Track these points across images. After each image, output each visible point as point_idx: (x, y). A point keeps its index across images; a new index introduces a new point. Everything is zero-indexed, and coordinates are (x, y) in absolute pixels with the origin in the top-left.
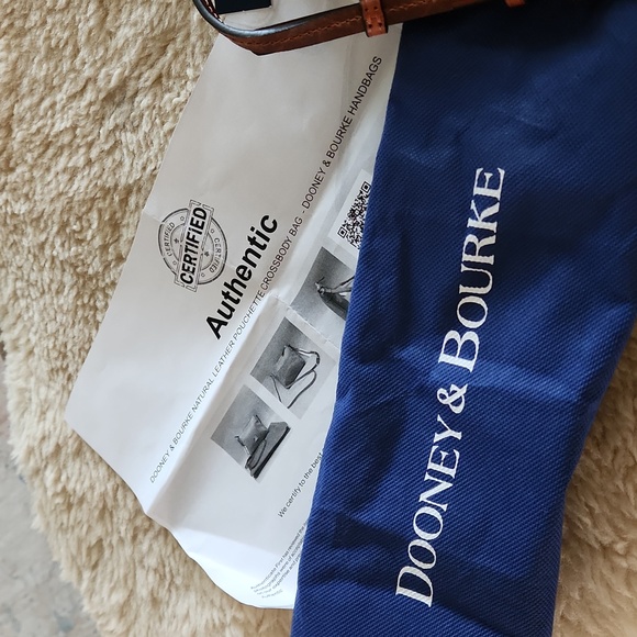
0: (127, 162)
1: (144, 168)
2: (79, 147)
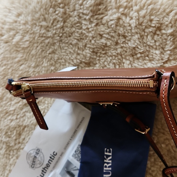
0: (26, 120)
1: (30, 122)
2: (15, 115)
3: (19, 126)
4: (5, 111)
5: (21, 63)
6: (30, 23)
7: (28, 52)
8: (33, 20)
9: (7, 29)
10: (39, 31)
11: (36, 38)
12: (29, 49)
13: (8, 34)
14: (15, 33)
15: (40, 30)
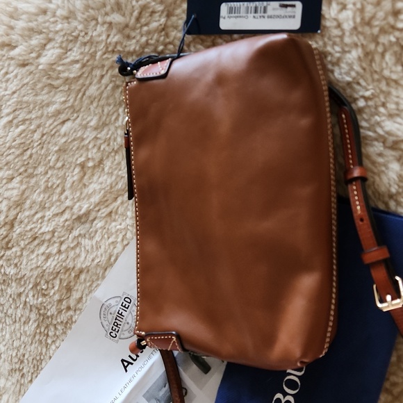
0: (83, 255)
1: (93, 260)
2: (55, 242)
3: (67, 270)
4: (29, 235)
5: (63, 117)
6: (80, 16)
7: (80, 90)
8: (87, 7)
9: (23, 29)
10: (104, 37)
11: (99, 54)
12: (81, 81)
13: (25, 44)
14: (43, 42)
15: (108, 36)
